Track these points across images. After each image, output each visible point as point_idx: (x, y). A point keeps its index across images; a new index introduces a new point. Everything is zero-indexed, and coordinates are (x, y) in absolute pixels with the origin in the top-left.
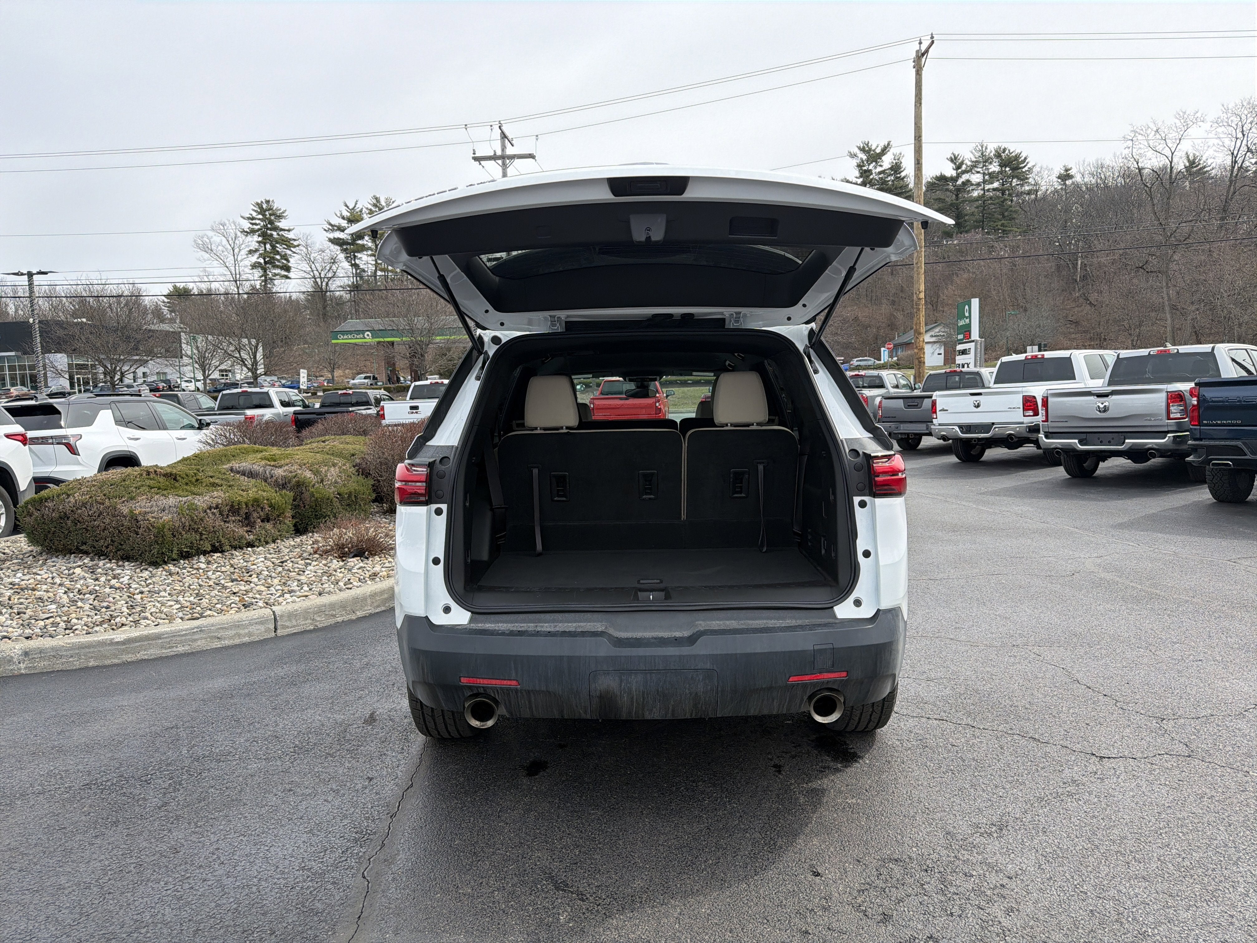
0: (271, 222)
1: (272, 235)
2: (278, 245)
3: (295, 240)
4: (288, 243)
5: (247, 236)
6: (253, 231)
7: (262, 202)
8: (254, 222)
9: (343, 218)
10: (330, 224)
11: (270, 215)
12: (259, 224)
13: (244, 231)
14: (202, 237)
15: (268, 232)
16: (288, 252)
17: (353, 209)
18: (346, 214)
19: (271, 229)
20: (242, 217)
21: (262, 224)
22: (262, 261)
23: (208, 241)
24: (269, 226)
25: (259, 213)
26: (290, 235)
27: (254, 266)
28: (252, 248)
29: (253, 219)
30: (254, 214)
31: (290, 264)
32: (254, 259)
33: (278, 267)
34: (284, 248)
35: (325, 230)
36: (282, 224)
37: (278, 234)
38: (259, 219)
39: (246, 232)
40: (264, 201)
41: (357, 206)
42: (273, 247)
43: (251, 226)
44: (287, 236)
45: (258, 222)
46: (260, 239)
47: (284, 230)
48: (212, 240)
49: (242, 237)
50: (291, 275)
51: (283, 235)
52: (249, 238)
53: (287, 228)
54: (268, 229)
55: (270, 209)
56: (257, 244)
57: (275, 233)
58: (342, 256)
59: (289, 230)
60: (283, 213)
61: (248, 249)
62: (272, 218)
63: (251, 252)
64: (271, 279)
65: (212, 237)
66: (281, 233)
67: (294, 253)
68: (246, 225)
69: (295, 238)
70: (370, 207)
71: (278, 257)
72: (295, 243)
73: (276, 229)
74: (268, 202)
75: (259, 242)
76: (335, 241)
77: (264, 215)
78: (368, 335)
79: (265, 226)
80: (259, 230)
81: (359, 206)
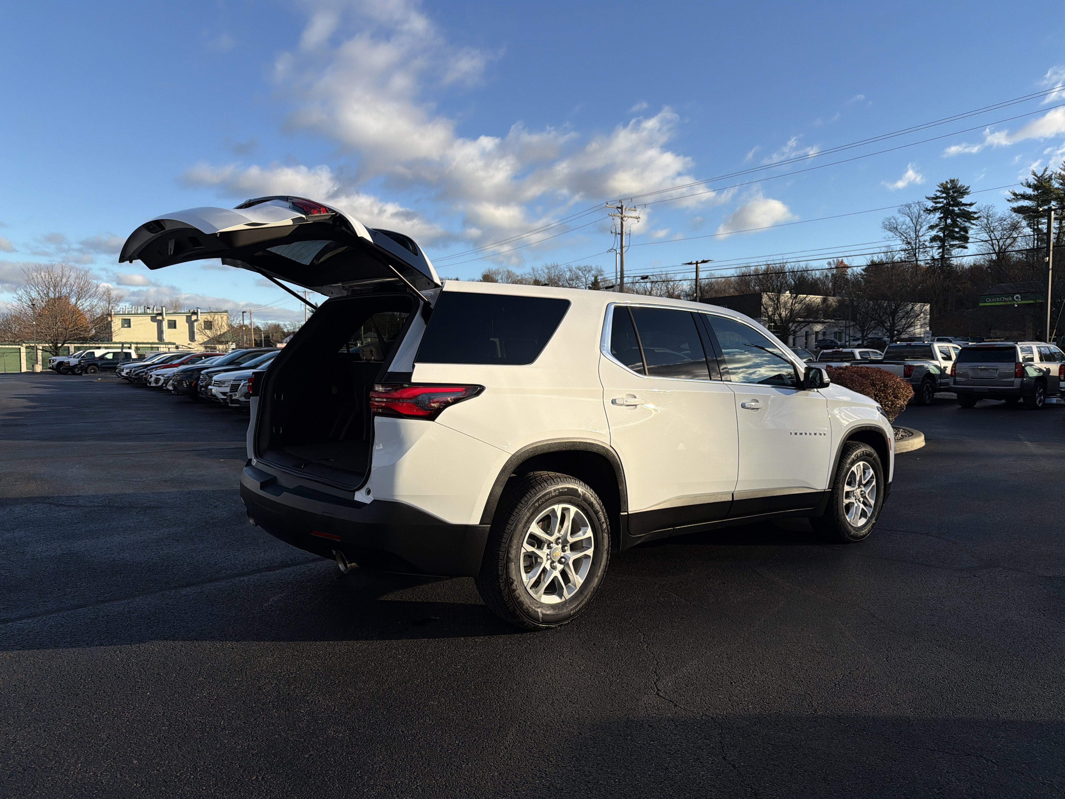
0: (954, 199)
1: (954, 210)
2: (958, 219)
3: (975, 213)
4: (968, 216)
5: (929, 214)
6: (935, 209)
7: (947, 182)
8: (938, 200)
9: (1029, 186)
10: (1015, 194)
11: (954, 192)
12: (942, 202)
13: (927, 210)
14: (890, 219)
15: (951, 208)
16: (967, 224)
17: (1041, 176)
18: (1032, 180)
19: (953, 206)
20: (927, 198)
21: (945, 202)
22: (941, 235)
23: (894, 222)
24: (951, 203)
25: (943, 192)
26: (972, 209)
27: (933, 239)
28: (932, 224)
29: (938, 197)
30: (938, 194)
31: (968, 235)
32: (934, 233)
33: (957, 239)
34: (964, 221)
35: (1008, 200)
36: (965, 200)
37: (959, 209)
38: (942, 198)
39: (929, 210)
40: (949, 181)
41: (1047, 173)
42: (954, 221)
43: (934, 204)
44: (968, 210)
45: (941, 200)
46: (942, 215)
47: (966, 205)
48: (898, 221)
49: (924, 215)
50: (968, 245)
51: (964, 210)
52: (932, 215)
53: (969, 203)
54: (950, 205)
55: (954, 188)
56: (938, 220)
57: (956, 209)
58: (1024, 223)
59: (971, 205)
60: (966, 189)
61: (929, 225)
62: (955, 195)
63: (932, 227)
64: (948, 249)
65: (898, 218)
66: (961, 208)
67: (974, 224)
68: (930, 204)
69: (975, 211)
70: (1059, 171)
71: (957, 230)
72: (976, 216)
73: (959, 204)
74: (952, 181)
75: (940, 218)
76: (1018, 210)
77: (948, 194)
78: (1017, 298)
79: (948, 204)
80: (940, 208)
81: (1048, 173)
